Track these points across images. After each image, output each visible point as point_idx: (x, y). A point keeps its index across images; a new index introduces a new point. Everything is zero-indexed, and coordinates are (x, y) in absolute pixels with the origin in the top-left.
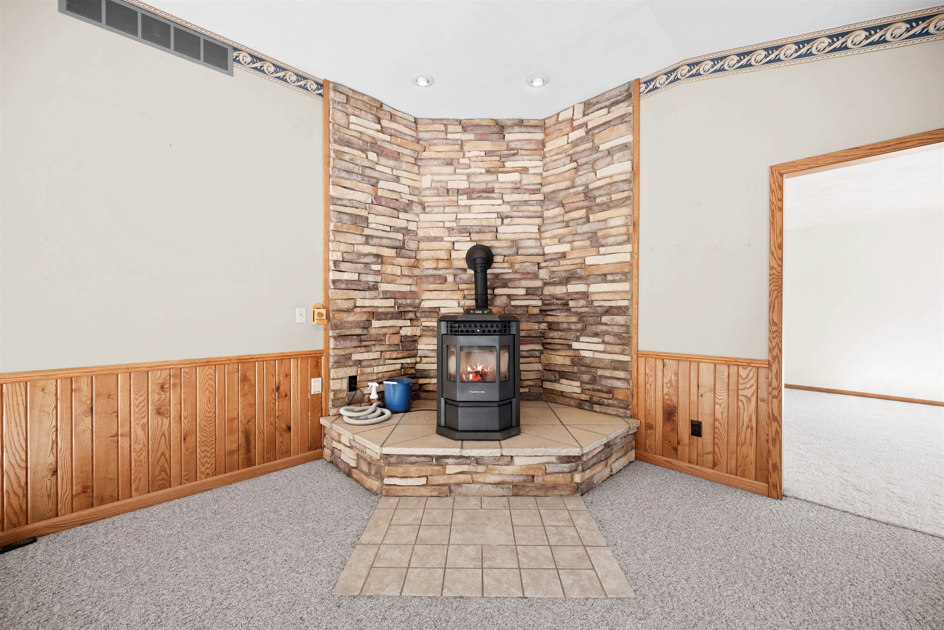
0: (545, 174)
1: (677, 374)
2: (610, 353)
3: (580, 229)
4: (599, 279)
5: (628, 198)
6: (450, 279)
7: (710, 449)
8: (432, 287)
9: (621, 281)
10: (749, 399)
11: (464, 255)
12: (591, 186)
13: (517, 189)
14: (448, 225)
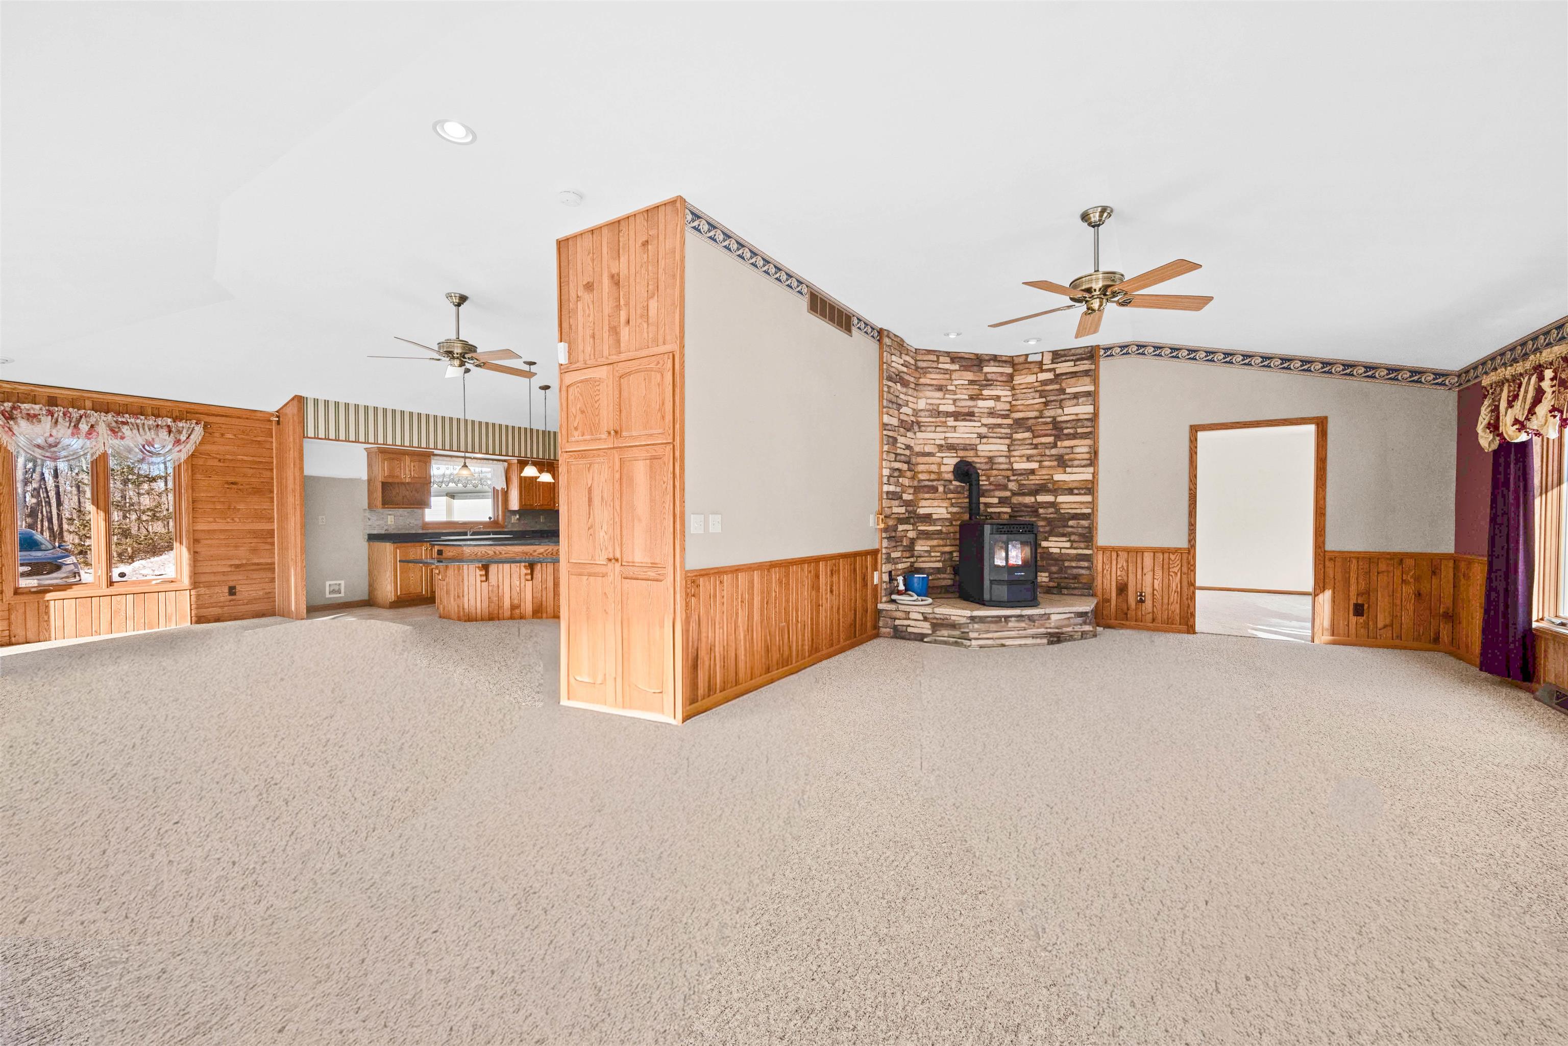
0: (1014, 403)
1: (1127, 562)
2: (1075, 548)
3: (1048, 452)
4: (1066, 492)
5: (1090, 433)
6: (941, 489)
7: (1150, 610)
8: (927, 496)
9: (1085, 494)
10: (1176, 574)
11: (951, 468)
12: (1059, 419)
13: (992, 413)
14: (938, 442)
